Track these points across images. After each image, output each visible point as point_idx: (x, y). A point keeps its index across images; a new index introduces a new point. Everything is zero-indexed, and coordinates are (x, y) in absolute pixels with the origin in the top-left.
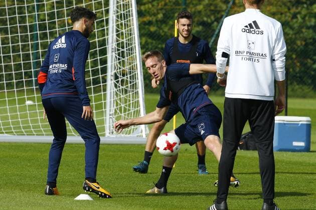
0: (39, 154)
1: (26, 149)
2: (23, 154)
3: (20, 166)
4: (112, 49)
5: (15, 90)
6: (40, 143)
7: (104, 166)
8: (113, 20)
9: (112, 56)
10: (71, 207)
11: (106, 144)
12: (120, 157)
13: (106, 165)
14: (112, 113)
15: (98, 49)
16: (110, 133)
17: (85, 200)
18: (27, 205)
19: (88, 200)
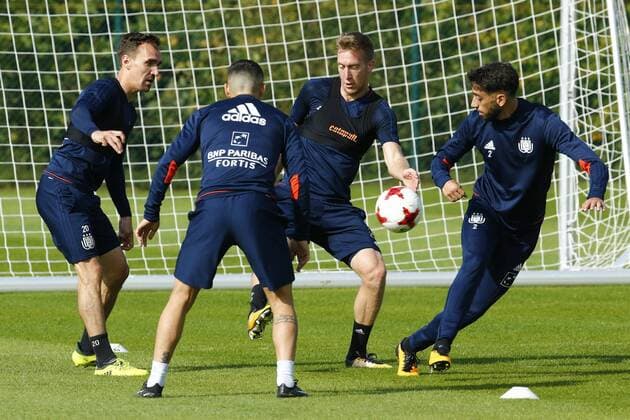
0: (428, 309)
1: (402, 299)
2: (396, 309)
3: (390, 333)
4: (569, 93)
5: (380, 179)
6: (429, 287)
7: (558, 329)
8: (569, 34)
9: (569, 105)
10: (495, 413)
11: (561, 286)
12: (589, 311)
13: (563, 328)
14: (571, 221)
15: (543, 91)
16: (568, 264)
17: (521, 400)
18: (408, 412)
19: (528, 399)
